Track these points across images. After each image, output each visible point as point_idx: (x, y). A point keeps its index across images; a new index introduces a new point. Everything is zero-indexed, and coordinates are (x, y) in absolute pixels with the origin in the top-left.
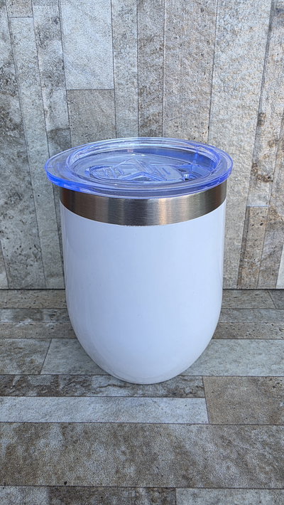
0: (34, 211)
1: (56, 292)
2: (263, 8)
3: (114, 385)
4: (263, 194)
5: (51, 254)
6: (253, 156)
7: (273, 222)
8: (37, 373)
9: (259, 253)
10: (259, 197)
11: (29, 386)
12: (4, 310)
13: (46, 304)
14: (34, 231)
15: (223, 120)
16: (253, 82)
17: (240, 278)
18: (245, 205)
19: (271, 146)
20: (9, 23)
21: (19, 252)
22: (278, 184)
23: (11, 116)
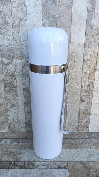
0: (18, 109)
1: (23, 133)
2: (81, 60)
3: (42, 165)
4: (83, 105)
5: (22, 121)
6: (80, 95)
7: (87, 113)
8: (19, 161)
9: (83, 121)
10: (83, 106)
11: (17, 165)
12: (8, 139)
13: (20, 137)
14: (18, 115)
15: (71, 86)
16: (79, 77)
17: (78, 129)
18: (78, 108)
19: (85, 93)
20: (15, 63)
21: (13, 121)
22: (87, 103)
23: (14, 84)
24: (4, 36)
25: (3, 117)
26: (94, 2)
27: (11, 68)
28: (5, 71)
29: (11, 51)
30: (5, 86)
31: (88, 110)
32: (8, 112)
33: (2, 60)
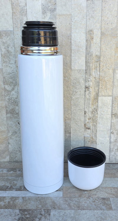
2: (83, 87)
4: (88, 133)
6: (84, 122)
7: (92, 141)
8: (15, 185)
14: (20, 143)
15: (74, 113)
16: (82, 103)
18: (83, 136)
19: (89, 120)
21: (14, 149)
22: (92, 130)
23: (16, 111)
24: (7, 64)
25: (4, 145)
26: (92, 33)
27: (13, 95)
28: (8, 97)
29: (14, 78)
30: (7, 113)
31: (94, 137)
32: (9, 140)
33: (4, 87)
